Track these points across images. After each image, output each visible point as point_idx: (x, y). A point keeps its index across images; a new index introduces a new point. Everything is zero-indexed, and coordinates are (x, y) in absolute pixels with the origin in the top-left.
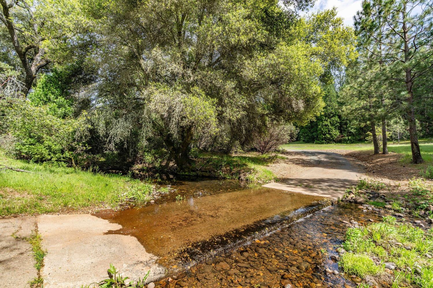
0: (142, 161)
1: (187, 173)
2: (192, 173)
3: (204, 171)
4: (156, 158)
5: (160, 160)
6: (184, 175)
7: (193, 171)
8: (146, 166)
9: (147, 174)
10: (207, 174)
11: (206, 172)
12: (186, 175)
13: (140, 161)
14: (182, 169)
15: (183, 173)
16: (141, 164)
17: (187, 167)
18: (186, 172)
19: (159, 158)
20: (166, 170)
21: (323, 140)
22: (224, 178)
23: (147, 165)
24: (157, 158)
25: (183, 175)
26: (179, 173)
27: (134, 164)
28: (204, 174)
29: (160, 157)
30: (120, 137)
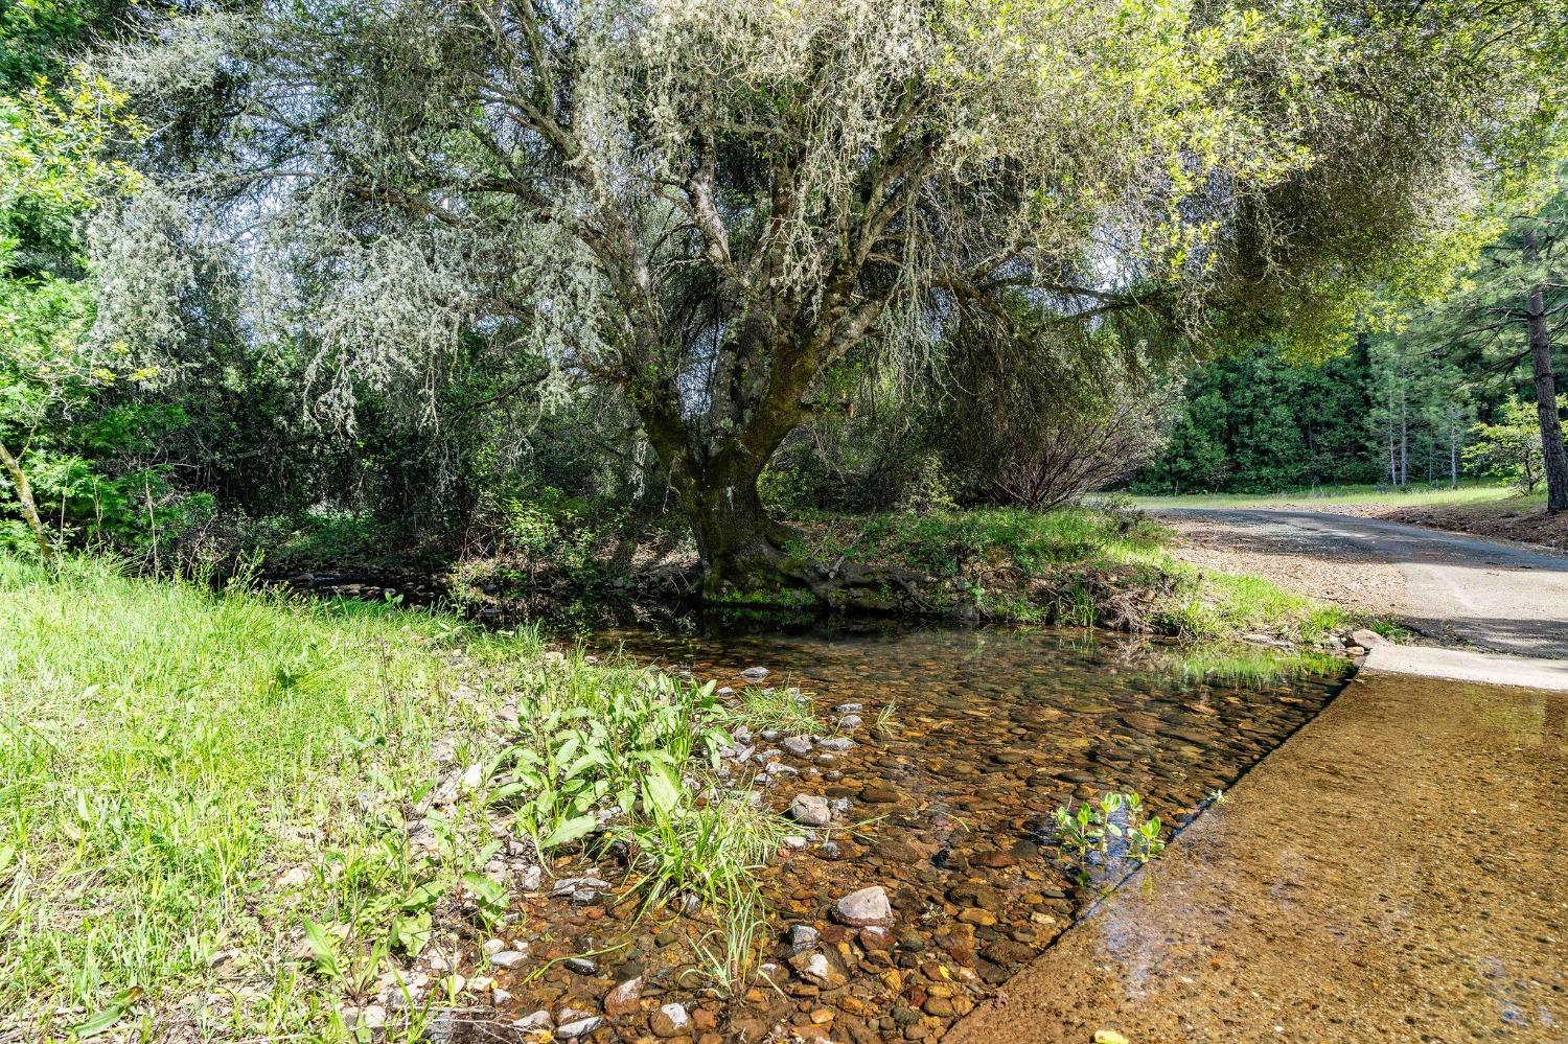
0: (494, 540)
1: (757, 597)
2: (791, 597)
3: (856, 585)
4: (566, 529)
5: (588, 536)
6: (743, 606)
7: (796, 583)
8: (515, 566)
9: (522, 605)
10: (884, 600)
11: (875, 586)
12: (756, 606)
13: (485, 542)
14: (729, 572)
15: (737, 595)
16: (491, 554)
17: (760, 565)
18: (753, 589)
19: (581, 524)
20: (620, 582)
21: (1162, 479)
22: (999, 621)
23: (521, 559)
24: (572, 528)
25: (734, 605)
26: (714, 597)
27: (453, 557)
28: (865, 602)
29: (589, 521)
30: (393, 353)
